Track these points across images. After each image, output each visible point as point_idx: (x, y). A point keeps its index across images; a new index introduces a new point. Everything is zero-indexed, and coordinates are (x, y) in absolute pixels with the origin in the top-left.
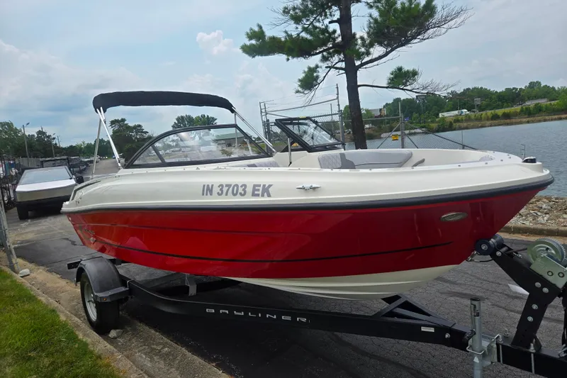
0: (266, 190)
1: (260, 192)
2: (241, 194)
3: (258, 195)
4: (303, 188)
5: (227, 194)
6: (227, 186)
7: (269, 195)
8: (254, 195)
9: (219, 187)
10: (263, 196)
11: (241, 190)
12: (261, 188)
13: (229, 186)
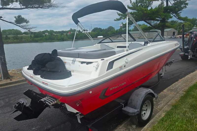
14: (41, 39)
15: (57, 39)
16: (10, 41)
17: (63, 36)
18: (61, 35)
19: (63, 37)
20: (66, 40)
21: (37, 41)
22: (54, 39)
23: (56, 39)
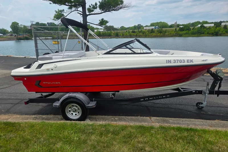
0: (191, 61)
1: (190, 62)
2: (183, 62)
3: (189, 62)
4: (204, 60)
5: (177, 62)
6: (177, 60)
7: (193, 62)
8: (188, 62)
9: (174, 60)
10: (191, 62)
11: (183, 61)
12: (190, 60)
13: (178, 60)
14: (186, 33)
15: (208, 33)
16: (154, 34)
17: (218, 28)
18: (216, 28)
19: (217, 30)
20: (221, 35)
21: (181, 36)
22: (203, 33)
23: (206, 33)
